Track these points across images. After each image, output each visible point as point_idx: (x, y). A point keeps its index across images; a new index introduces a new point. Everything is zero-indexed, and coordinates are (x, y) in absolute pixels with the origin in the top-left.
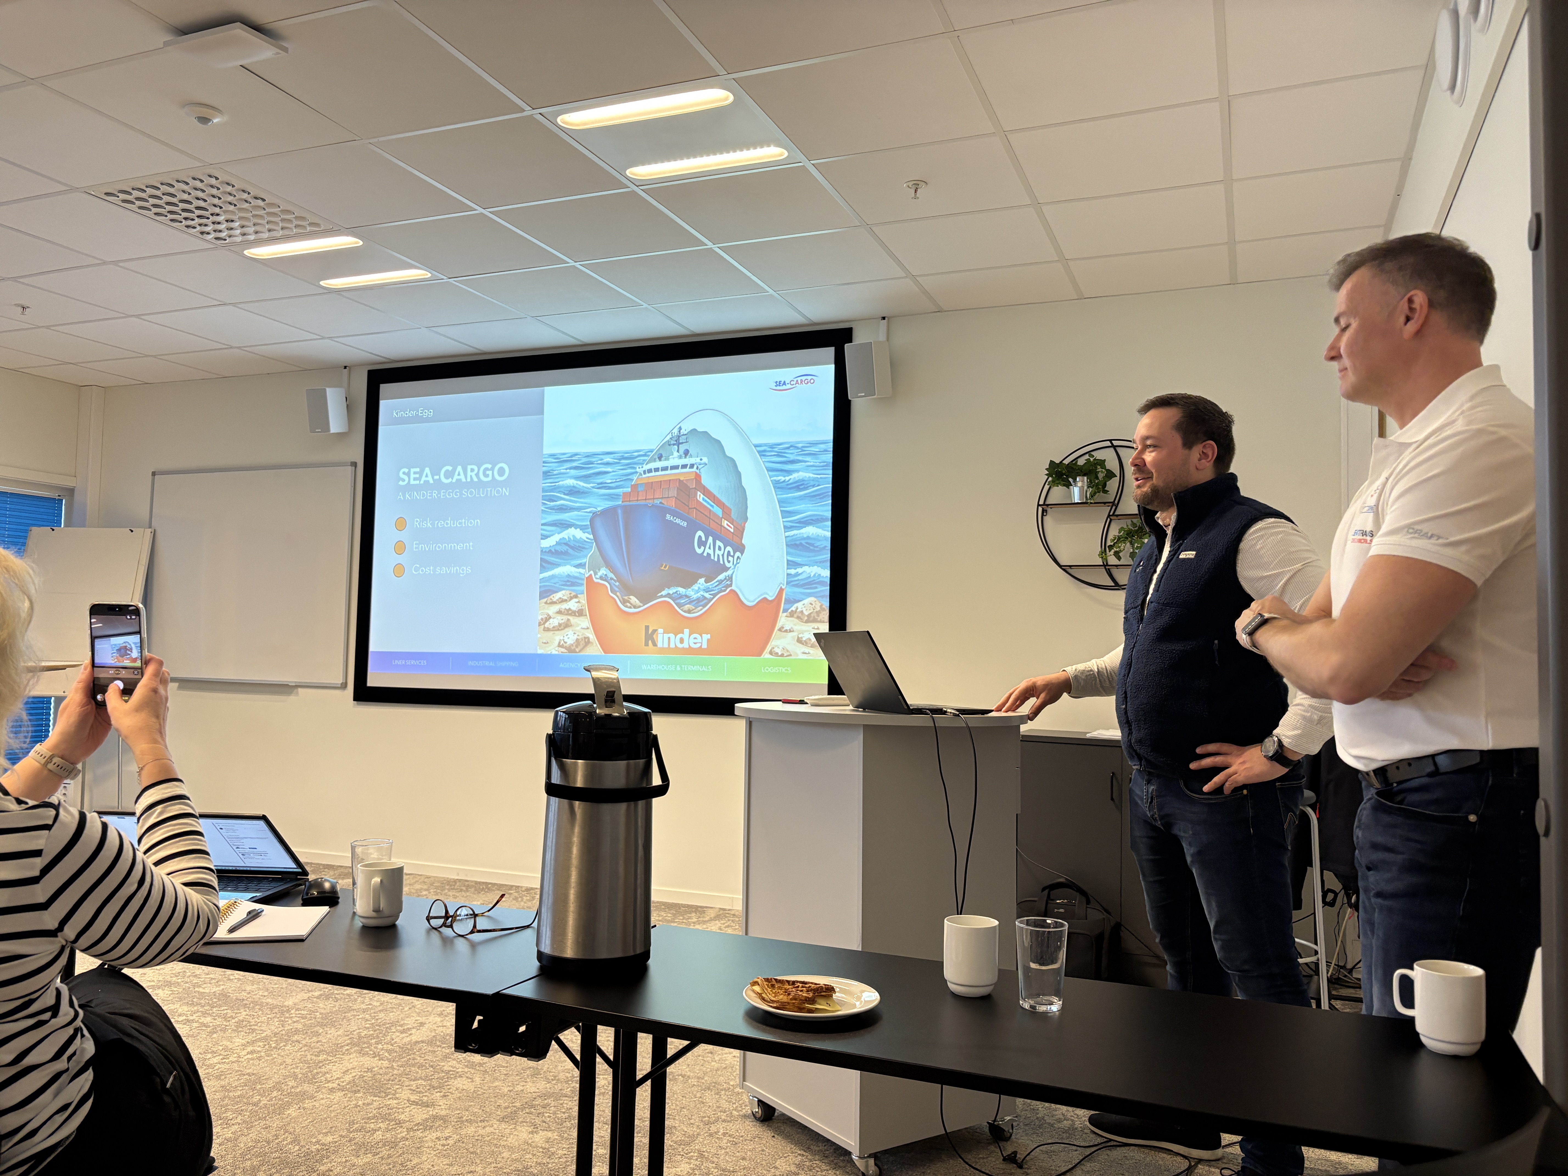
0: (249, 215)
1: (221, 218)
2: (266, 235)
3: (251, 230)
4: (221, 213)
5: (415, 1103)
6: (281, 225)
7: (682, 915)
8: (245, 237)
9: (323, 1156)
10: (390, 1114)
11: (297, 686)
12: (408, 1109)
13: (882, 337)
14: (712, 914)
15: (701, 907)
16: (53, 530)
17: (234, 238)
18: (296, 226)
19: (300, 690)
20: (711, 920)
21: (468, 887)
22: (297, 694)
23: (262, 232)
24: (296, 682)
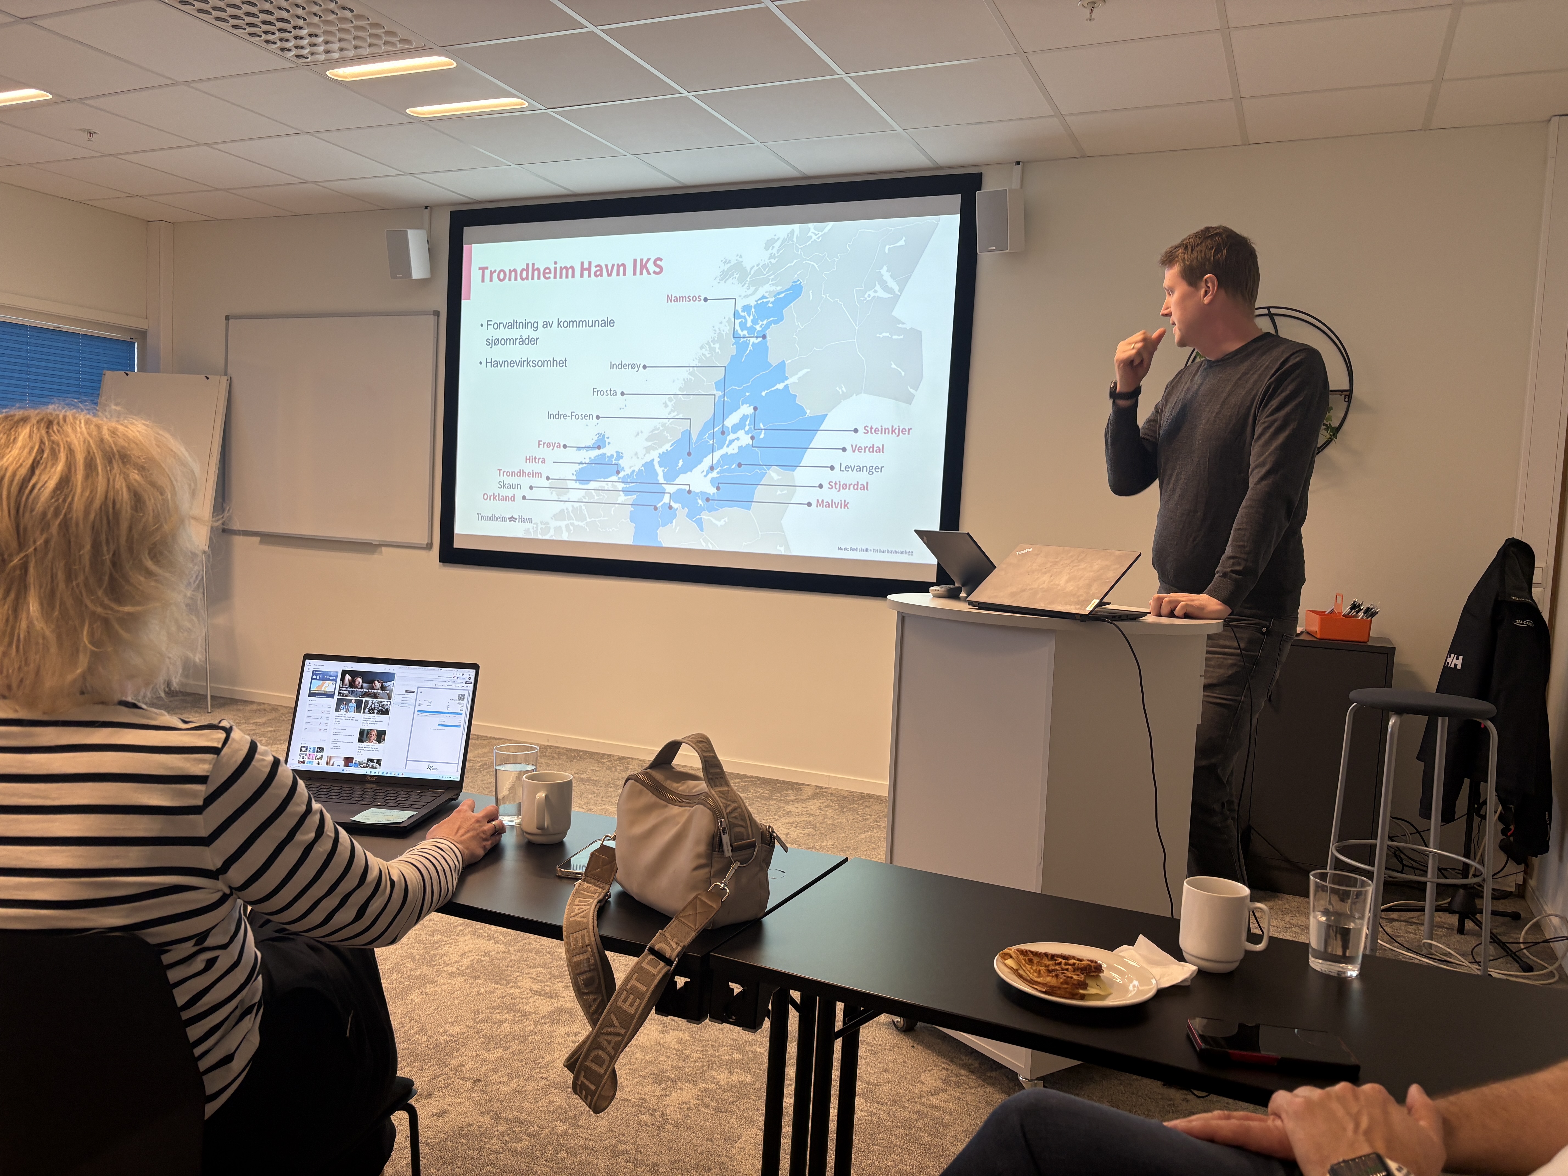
0: (333, 29)
1: (304, 32)
2: (351, 53)
3: (336, 46)
4: (305, 26)
5: (537, 993)
6: (368, 41)
7: (780, 792)
8: (329, 54)
9: (452, 1049)
10: (514, 1004)
11: (381, 545)
12: (531, 1000)
13: (1016, 185)
14: (809, 792)
15: (797, 784)
16: (127, 375)
17: (317, 56)
18: (385, 43)
19: (384, 549)
20: (809, 798)
21: (559, 754)
22: (381, 552)
23: (347, 50)
24: (379, 541)
